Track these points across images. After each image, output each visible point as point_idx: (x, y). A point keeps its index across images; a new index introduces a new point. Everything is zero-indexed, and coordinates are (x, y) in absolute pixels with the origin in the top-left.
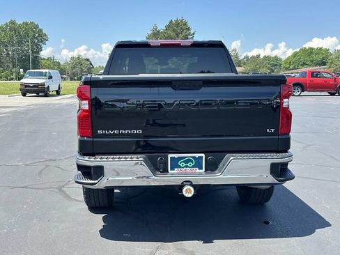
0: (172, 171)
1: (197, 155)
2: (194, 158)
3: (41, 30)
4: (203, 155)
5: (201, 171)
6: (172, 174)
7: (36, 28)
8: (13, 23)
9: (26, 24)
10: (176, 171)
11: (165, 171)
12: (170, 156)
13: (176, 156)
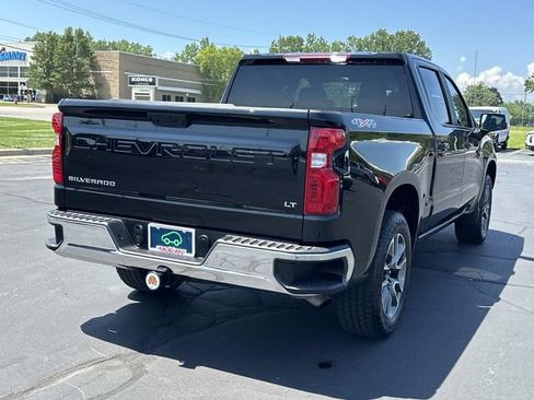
0: (153, 249)
1: (185, 230)
2: (180, 232)
3: (422, 44)
4: (193, 231)
5: (189, 255)
6: (153, 253)
7: (415, 41)
8: (382, 33)
9: (402, 34)
10: (157, 249)
11: (144, 246)
12: (151, 225)
13: (158, 226)
